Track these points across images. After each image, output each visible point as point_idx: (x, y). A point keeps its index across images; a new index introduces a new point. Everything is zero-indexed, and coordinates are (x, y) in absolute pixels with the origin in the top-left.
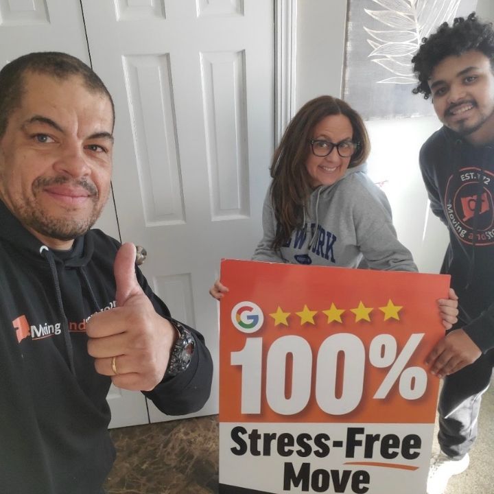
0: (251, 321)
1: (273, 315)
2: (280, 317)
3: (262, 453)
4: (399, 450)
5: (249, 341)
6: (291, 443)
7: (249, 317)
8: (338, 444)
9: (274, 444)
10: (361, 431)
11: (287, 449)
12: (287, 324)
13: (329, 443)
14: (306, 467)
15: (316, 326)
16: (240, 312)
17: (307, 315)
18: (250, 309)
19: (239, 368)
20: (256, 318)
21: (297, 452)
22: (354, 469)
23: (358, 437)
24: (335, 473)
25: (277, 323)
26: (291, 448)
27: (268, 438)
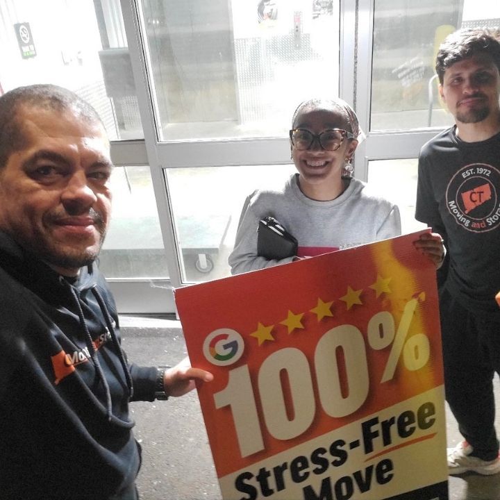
0: (229, 350)
1: (254, 335)
2: (263, 333)
3: (275, 490)
4: (415, 424)
5: (232, 373)
6: (305, 465)
7: (226, 347)
8: (354, 445)
9: (287, 474)
10: (375, 421)
11: (301, 473)
12: (272, 339)
13: (346, 448)
14: (326, 482)
15: (305, 330)
16: (213, 344)
17: (293, 321)
18: (225, 337)
19: (228, 408)
20: (234, 345)
21: (314, 471)
22: (375, 462)
23: (374, 429)
24: (358, 475)
25: (260, 342)
26: (305, 470)
27: (279, 471)
